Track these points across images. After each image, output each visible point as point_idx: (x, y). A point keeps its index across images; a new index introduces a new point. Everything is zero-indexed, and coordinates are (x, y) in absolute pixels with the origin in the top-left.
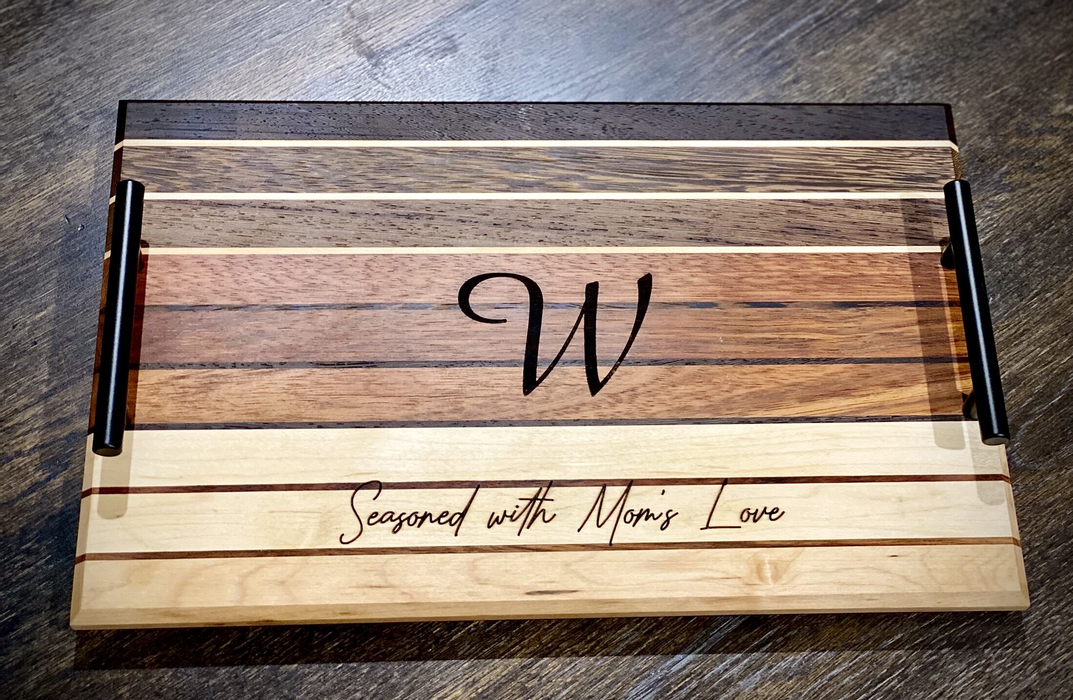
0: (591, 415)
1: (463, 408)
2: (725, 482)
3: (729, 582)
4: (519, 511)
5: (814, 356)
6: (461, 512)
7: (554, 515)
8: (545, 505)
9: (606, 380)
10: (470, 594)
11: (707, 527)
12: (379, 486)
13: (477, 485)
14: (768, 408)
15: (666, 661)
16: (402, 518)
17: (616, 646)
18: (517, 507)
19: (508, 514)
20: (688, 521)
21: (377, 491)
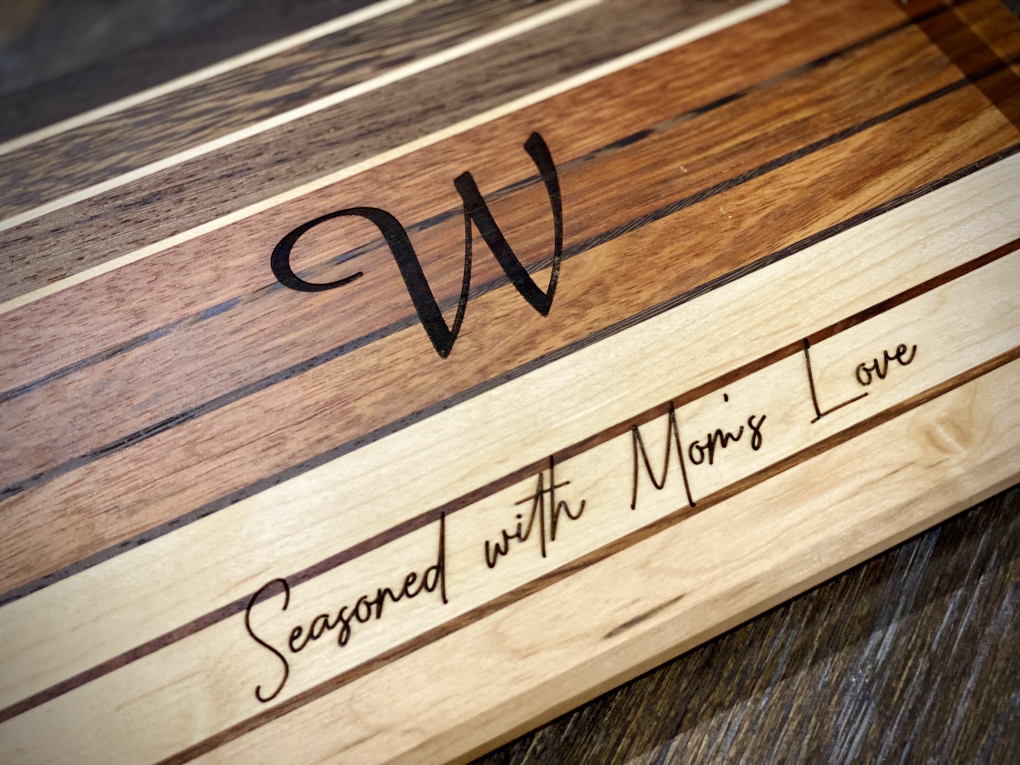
0: (557, 342)
1: (359, 417)
2: (805, 344)
3: (900, 476)
4: (525, 521)
5: (823, 136)
6: (435, 563)
7: (583, 503)
8: (561, 494)
9: (552, 287)
10: (517, 680)
11: (819, 415)
12: (284, 585)
13: (440, 514)
14: (803, 225)
15: (862, 652)
16: (345, 616)
17: (774, 665)
18: (519, 516)
19: (511, 532)
20: (787, 419)
21: (283, 595)
